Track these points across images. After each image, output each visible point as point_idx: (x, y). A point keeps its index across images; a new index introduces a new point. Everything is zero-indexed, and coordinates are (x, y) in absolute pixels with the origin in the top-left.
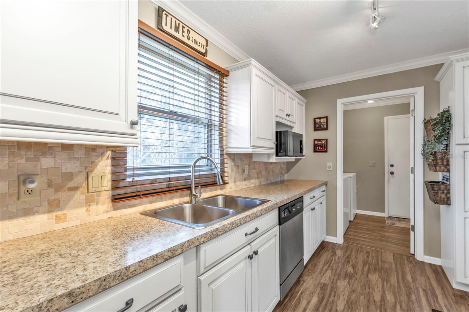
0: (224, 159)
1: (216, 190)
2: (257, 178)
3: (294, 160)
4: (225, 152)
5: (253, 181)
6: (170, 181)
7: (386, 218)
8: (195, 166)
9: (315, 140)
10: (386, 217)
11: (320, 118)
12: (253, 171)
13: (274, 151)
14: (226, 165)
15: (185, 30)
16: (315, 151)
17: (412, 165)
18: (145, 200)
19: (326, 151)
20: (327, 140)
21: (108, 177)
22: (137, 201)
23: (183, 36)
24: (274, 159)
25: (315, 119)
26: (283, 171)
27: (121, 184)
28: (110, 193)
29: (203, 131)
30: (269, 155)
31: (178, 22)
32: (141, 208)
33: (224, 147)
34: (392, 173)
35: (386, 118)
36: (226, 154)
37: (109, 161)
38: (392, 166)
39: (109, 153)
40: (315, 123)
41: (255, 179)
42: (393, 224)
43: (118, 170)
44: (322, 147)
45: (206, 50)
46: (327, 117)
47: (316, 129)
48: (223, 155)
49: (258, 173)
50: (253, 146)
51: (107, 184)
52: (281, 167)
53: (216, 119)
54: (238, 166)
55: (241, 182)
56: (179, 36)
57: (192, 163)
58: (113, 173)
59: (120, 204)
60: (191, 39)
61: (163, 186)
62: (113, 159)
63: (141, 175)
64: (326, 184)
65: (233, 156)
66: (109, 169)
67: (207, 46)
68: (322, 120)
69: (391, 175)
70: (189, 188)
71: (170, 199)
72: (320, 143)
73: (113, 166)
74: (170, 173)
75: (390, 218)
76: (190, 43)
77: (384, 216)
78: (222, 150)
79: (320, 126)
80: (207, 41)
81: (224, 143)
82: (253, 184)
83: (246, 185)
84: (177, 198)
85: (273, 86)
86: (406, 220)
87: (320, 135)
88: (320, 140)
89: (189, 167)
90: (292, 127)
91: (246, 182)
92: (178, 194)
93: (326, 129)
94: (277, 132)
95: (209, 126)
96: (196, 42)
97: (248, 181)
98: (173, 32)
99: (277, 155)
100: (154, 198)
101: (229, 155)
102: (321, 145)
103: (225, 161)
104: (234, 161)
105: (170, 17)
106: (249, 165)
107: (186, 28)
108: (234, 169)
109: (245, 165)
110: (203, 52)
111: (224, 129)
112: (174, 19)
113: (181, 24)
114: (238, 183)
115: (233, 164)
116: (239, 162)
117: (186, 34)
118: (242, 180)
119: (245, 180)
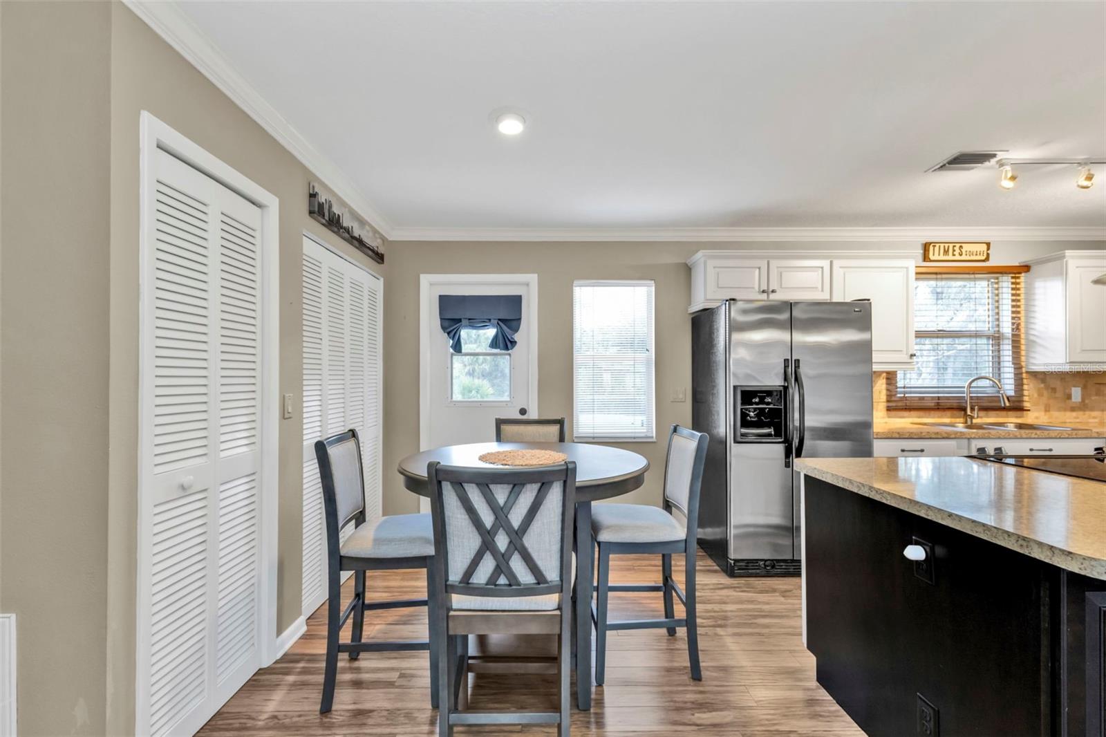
0: (1022, 379)
1: (1007, 417)
4: (1024, 370)
6: (939, 399)
8: (970, 386)
12: (1093, 398)
14: (1025, 387)
15: (957, 249)
18: (913, 413)
21: (884, 392)
22: (906, 413)
23: (954, 255)
27: (893, 399)
28: (885, 404)
31: (946, 245)
32: (911, 420)
33: (1023, 364)
36: (1027, 372)
37: (884, 381)
39: (885, 374)
43: (890, 387)
45: (988, 254)
48: (1021, 373)
51: (883, 397)
53: (1007, 329)
54: (1054, 390)
55: (1062, 413)
56: (950, 257)
57: (966, 385)
58: (888, 390)
59: (893, 413)
60: (964, 253)
61: (932, 404)
62: (887, 379)
63: (911, 393)
65: (1042, 376)
66: (884, 386)
67: (988, 249)
70: (964, 409)
71: (939, 417)
73: (887, 384)
74: (938, 393)
76: (964, 257)
78: (1018, 367)
80: (988, 244)
81: (1023, 359)
82: (1094, 418)
83: (1075, 418)
84: (948, 418)
89: (964, 387)
91: (1074, 414)
92: (949, 413)
95: (997, 338)
96: (971, 253)
97: (1081, 413)
98: (942, 257)
100: (921, 413)
101: (1034, 375)
103: (1025, 381)
104: (1043, 381)
105: (938, 245)
106: (1082, 388)
107: (958, 245)
108: (1045, 393)
109: (1073, 389)
110: (983, 258)
111: (1023, 342)
112: (942, 245)
113: (951, 245)
114: (1056, 414)
115: (1042, 385)
116: (1057, 384)
117: (956, 253)
118: (1065, 410)
119: (1073, 409)
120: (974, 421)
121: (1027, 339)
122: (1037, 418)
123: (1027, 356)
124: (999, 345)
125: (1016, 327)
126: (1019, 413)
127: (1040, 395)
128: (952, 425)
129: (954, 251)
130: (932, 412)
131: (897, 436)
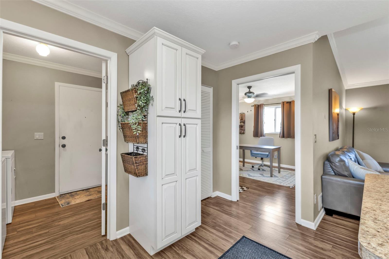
7: (56, 198)
10: (58, 197)
17: (104, 137)
34: (64, 146)
35: (57, 84)
38: (64, 138)
42: (68, 204)
69: (62, 148)
75: (62, 196)
77: (54, 197)
86: (78, 193)
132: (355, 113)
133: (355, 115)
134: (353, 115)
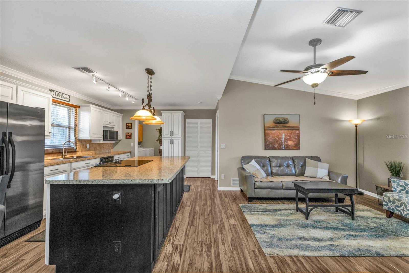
0: (76, 142)
1: (72, 154)
2: (94, 150)
3: (114, 142)
4: (77, 139)
5: (91, 151)
6: (53, 150)
8: (64, 145)
9: (126, 133)
11: (128, 123)
12: (91, 147)
13: (102, 139)
15: (61, 95)
16: (126, 138)
19: (131, 138)
20: (131, 133)
23: (60, 97)
24: (102, 142)
25: (126, 123)
26: (111, 148)
29: (66, 131)
30: (100, 140)
31: (58, 93)
36: (78, 140)
40: (126, 125)
41: (93, 151)
44: (129, 136)
45: (69, 100)
46: (131, 123)
47: (126, 128)
48: (76, 140)
49: (94, 148)
50: (91, 137)
52: (109, 146)
53: (73, 125)
54: (83, 145)
55: (85, 152)
56: (59, 97)
60: (63, 97)
61: (51, 152)
64: (131, 152)
65: (81, 141)
67: (70, 98)
68: (129, 124)
70: (62, 153)
71: (53, 156)
72: (128, 134)
74: (53, 147)
76: (62, 99)
78: (76, 138)
79: (128, 127)
80: (70, 96)
81: (77, 135)
82: (91, 153)
83: (88, 153)
84: (56, 156)
85: (101, 112)
87: (129, 131)
88: (128, 133)
90: (113, 128)
91: (87, 152)
92: (56, 155)
93: (131, 128)
94: (104, 131)
95: (69, 128)
96: (65, 98)
97: (89, 152)
98: (56, 97)
99: (103, 140)
101: (79, 140)
102: (129, 135)
103: (77, 143)
104: (81, 142)
105: (55, 92)
106: (89, 145)
107: (61, 94)
108: (82, 146)
109: (87, 145)
110: (68, 100)
111: (77, 130)
112: (56, 92)
113: (59, 93)
114: (84, 152)
115: (81, 144)
116: (84, 143)
117: (61, 96)
118: (86, 151)
119: (87, 151)
120: (65, 156)
121: (78, 129)
122: (80, 154)
123: (78, 135)
124: (70, 130)
125: (76, 126)
126: (75, 153)
127: (80, 147)
128: (59, 159)
129: (60, 95)
130: (51, 155)
131: (49, 165)
132: (357, 125)
133: (357, 127)
134: (355, 127)
